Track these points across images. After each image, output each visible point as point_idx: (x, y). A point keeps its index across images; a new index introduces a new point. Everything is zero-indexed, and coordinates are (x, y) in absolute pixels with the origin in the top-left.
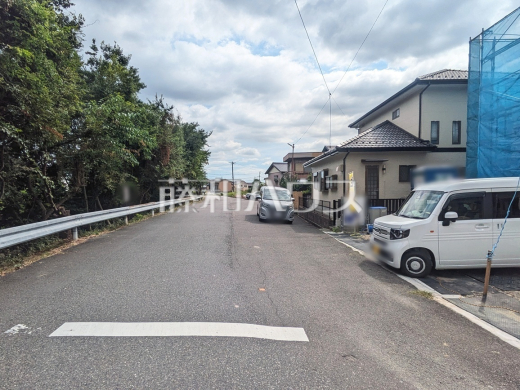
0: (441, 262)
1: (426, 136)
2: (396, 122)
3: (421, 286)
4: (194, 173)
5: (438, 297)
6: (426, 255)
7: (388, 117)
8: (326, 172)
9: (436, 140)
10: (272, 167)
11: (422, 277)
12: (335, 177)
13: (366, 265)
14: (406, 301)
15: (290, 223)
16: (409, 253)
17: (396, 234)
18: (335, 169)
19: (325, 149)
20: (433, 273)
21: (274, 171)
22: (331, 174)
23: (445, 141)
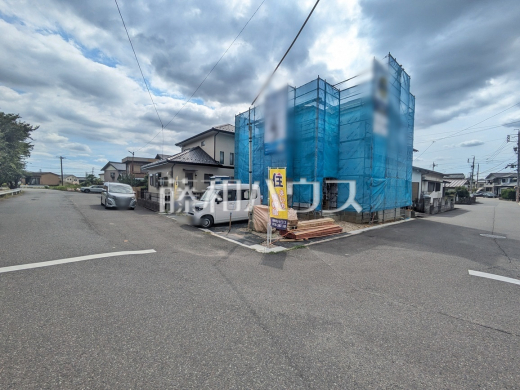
0: (217, 220)
1: (218, 159)
2: (203, 148)
3: (207, 230)
4: (13, 166)
5: (213, 233)
6: (210, 217)
7: (199, 144)
8: (160, 175)
9: (222, 162)
10: (109, 165)
11: (208, 228)
12: (166, 178)
13: (185, 226)
14: (200, 236)
15: (132, 209)
16: (204, 217)
17: (198, 209)
18: (166, 173)
19: (158, 157)
20: (213, 226)
21: (110, 168)
22: (163, 176)
23: (227, 163)
